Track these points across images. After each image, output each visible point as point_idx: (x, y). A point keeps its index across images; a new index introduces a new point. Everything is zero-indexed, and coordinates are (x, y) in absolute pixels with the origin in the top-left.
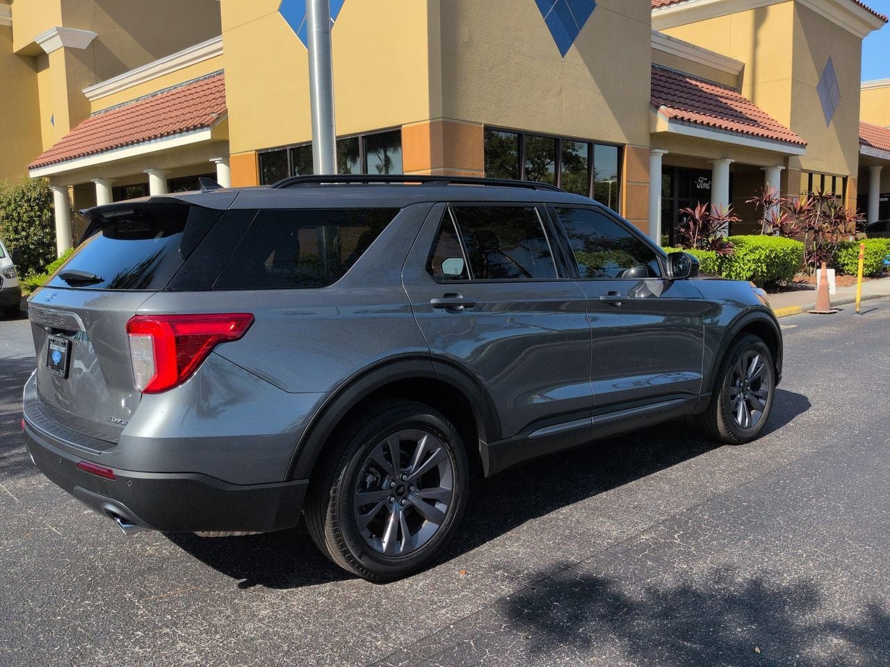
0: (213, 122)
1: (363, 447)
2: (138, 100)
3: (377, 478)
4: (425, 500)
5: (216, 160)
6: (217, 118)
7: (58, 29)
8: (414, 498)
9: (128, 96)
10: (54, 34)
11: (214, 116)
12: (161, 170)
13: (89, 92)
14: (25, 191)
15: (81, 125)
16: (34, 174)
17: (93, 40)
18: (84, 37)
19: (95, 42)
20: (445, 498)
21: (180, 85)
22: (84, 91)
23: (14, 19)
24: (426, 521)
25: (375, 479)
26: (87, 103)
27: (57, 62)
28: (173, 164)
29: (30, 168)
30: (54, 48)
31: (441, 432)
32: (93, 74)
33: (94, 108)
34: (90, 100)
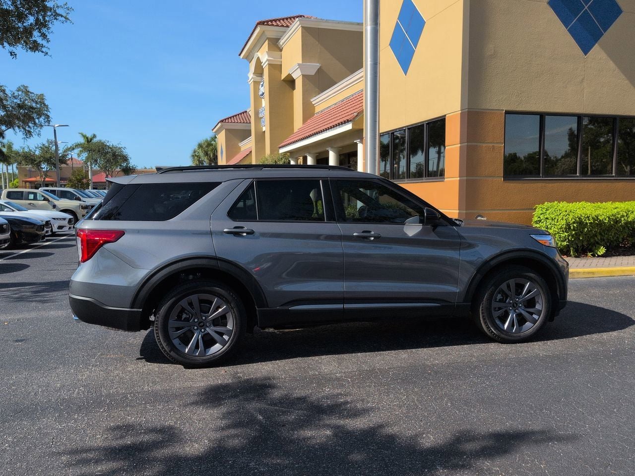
0: (354, 118)
1: (174, 299)
2: (335, 104)
3: (189, 316)
4: (216, 332)
5: (357, 141)
6: (357, 115)
7: (299, 65)
8: (210, 330)
9: (331, 102)
10: (296, 68)
11: (355, 114)
12: (335, 148)
13: (315, 100)
14: (277, 161)
15: (309, 121)
16: (282, 151)
17: (319, 69)
18: (313, 67)
19: (320, 71)
20: (229, 333)
21: (355, 94)
22: (312, 100)
23: (282, 60)
24: (218, 344)
25: (188, 316)
26: (313, 107)
27: (299, 84)
28: (341, 144)
29: (280, 148)
30: (297, 75)
31: (224, 297)
32: (317, 90)
33: (317, 110)
34: (315, 105)
